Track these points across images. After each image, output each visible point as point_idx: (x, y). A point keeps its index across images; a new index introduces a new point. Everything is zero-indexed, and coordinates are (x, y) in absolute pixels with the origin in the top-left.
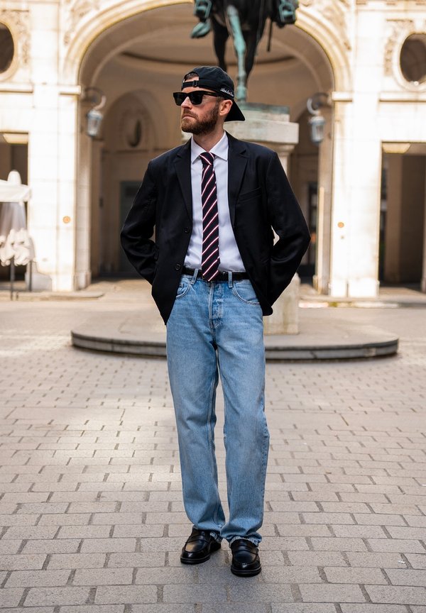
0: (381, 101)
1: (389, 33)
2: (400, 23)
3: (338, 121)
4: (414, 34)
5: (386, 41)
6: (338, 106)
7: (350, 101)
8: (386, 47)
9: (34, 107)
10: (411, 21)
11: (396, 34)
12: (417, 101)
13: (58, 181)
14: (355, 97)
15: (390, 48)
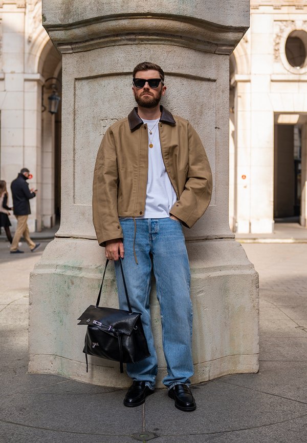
0: (272, 81)
1: (277, 30)
2: (285, 23)
3: (240, 97)
4: (295, 31)
5: (275, 36)
6: (239, 84)
7: (249, 81)
8: (275, 41)
9: (5, 91)
10: (293, 21)
11: (282, 31)
12: (299, 81)
13: (24, 146)
14: (252, 78)
15: (278, 41)
